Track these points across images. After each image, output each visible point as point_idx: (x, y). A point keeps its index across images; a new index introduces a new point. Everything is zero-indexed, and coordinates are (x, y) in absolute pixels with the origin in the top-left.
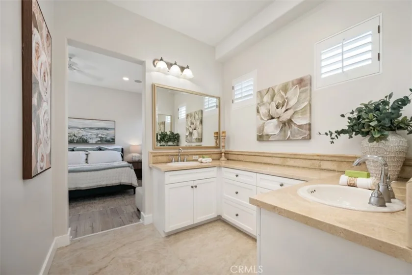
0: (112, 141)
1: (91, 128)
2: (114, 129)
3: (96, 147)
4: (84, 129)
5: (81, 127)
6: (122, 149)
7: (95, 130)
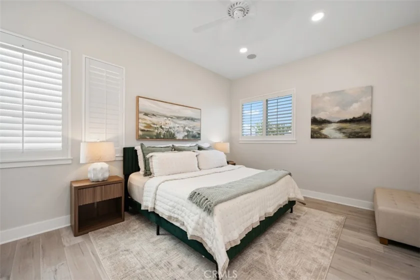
0: (198, 137)
2: (199, 120)
4: (172, 118)
7: (182, 120)
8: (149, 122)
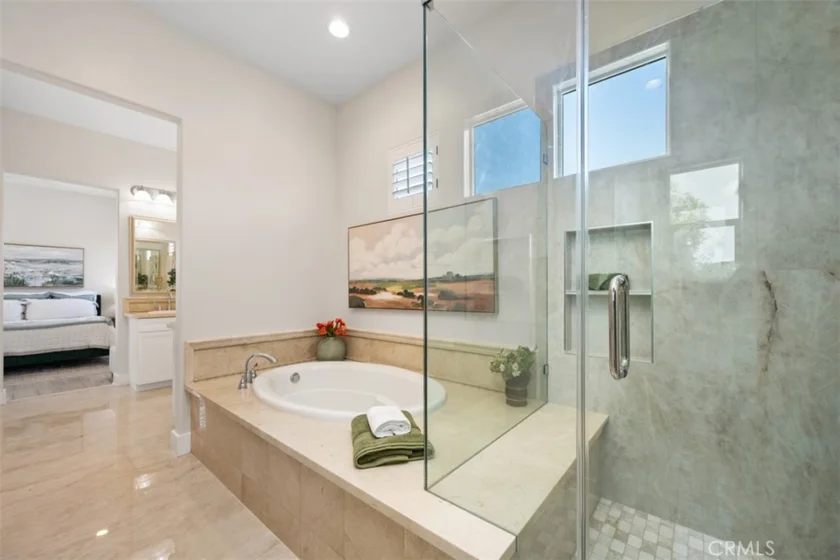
0: (78, 282)
2: (82, 262)
3: (42, 292)
5: (10, 258)
6: (99, 297)
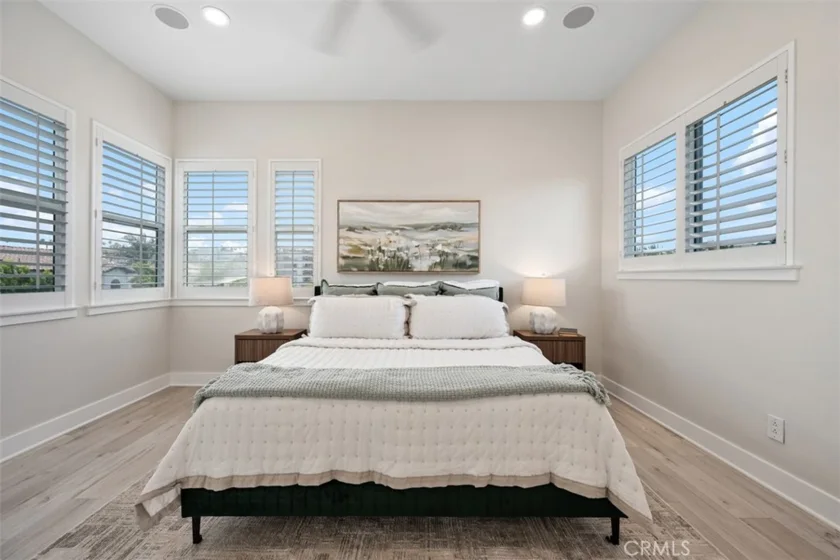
0: (470, 265)
1: (417, 228)
2: (477, 226)
3: (430, 282)
4: (402, 229)
5: (394, 224)
6: (501, 290)
7: (427, 231)
8: (356, 243)
